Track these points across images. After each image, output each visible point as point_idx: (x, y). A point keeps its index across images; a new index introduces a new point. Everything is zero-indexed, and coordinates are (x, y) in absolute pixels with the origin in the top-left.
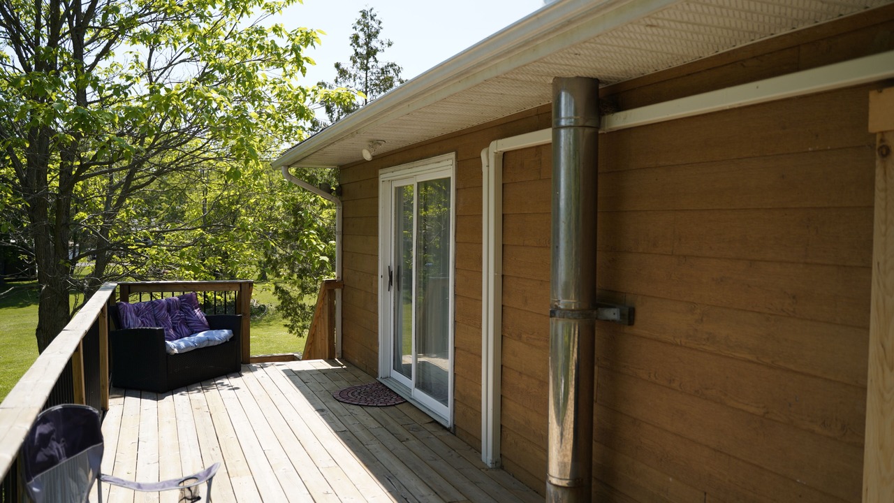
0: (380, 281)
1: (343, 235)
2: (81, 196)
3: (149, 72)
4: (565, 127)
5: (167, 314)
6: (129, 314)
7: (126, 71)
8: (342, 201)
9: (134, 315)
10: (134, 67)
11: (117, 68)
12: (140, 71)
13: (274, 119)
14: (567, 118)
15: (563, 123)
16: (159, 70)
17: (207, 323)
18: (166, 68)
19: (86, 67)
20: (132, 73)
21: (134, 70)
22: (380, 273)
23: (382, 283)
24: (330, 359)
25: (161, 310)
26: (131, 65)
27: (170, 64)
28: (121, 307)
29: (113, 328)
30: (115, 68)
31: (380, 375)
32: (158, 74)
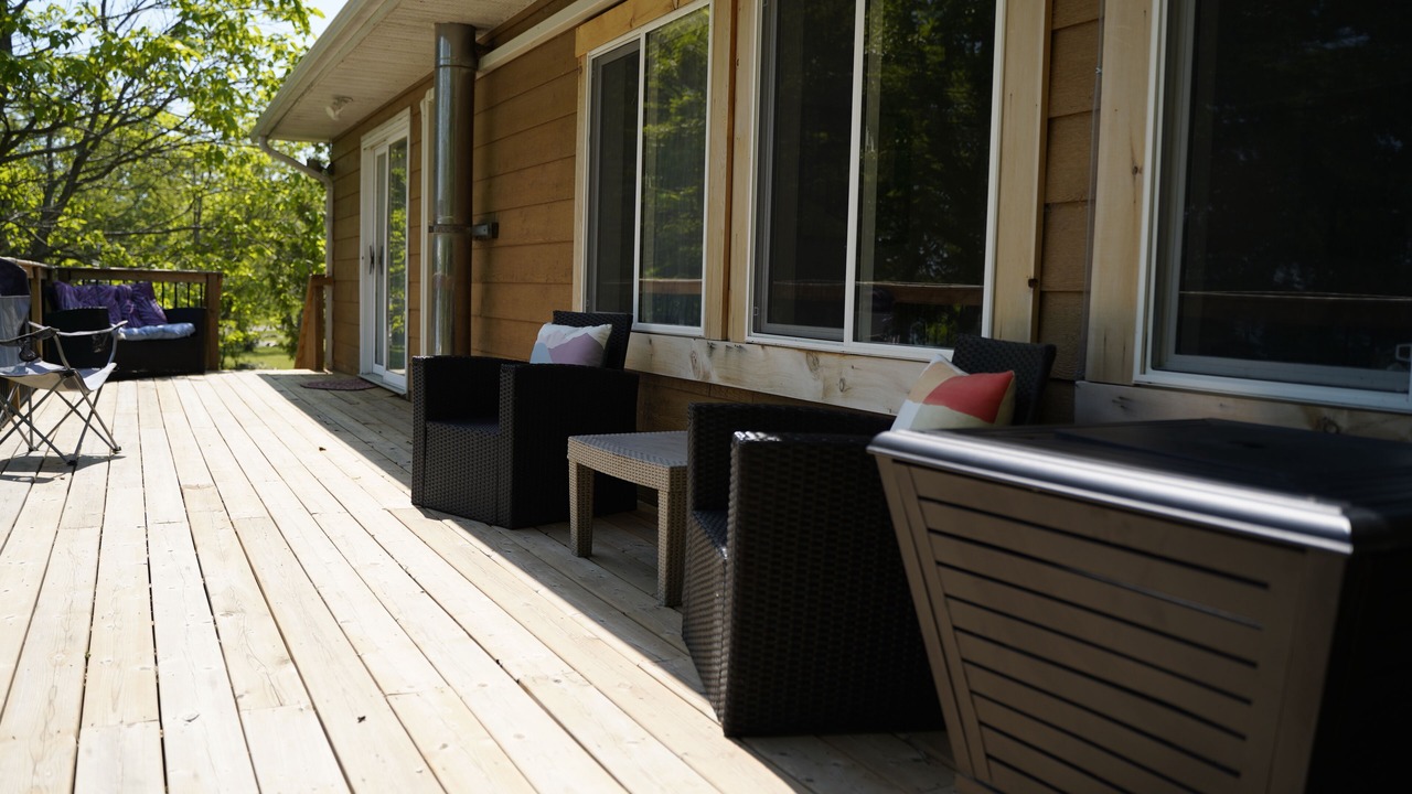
0: (362, 262)
1: (334, 221)
2: (6, 197)
3: (103, 21)
4: (445, 66)
5: (115, 302)
6: (68, 296)
7: (70, 16)
8: (334, 182)
9: (73, 297)
10: (82, 12)
11: (57, 14)
12: (91, 18)
13: (266, 85)
14: (444, 59)
15: (442, 63)
16: (117, 17)
17: (164, 317)
18: (129, 14)
19: (11, 9)
20: (80, 19)
21: (83, 17)
22: (362, 254)
23: (363, 265)
24: (319, 368)
25: (107, 296)
26: (77, 10)
27: (134, 11)
28: (58, 286)
29: (48, 310)
30: (53, 13)
31: (362, 369)
32: (116, 23)
